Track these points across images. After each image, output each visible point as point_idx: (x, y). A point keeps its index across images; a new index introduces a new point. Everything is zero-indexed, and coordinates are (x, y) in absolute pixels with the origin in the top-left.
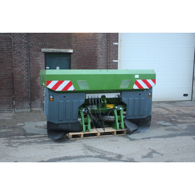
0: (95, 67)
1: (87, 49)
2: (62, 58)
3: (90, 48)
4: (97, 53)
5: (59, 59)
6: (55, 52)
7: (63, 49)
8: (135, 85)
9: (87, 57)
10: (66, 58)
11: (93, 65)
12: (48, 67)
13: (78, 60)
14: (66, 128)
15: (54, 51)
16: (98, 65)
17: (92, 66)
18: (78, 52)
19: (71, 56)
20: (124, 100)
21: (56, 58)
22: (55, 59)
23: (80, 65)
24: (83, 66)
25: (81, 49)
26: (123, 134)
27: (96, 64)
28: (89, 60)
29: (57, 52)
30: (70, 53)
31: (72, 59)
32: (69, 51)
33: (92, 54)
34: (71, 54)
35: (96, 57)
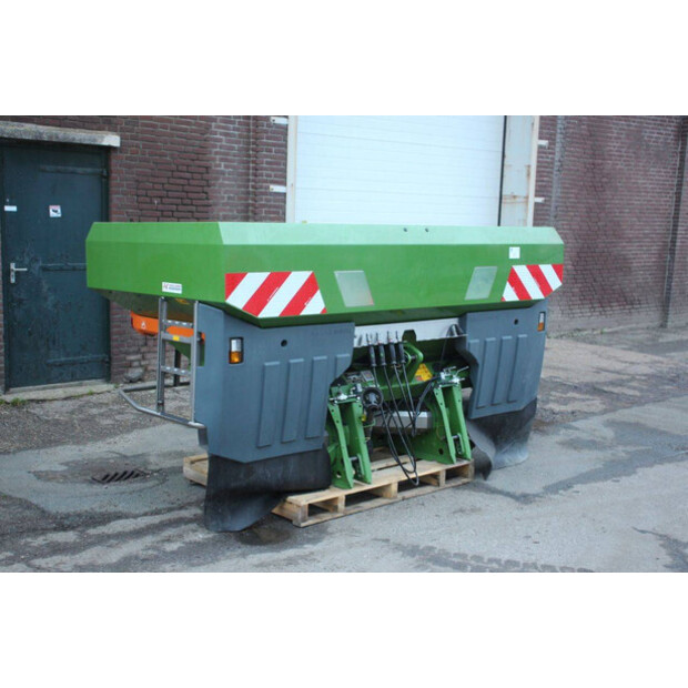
0: (205, 209)
1: (172, 136)
2: (71, 169)
3: (185, 130)
4: (210, 153)
5: (59, 172)
6: (45, 138)
7: (79, 127)
8: (508, 286)
9: (174, 167)
10: (89, 170)
12: (11, 204)
13: (137, 181)
14: (279, 475)
15: (41, 134)
16: (216, 205)
17: (192, 205)
18: (137, 146)
19: (113, 161)
20: (473, 344)
21: (48, 168)
22: (44, 171)
23: (148, 200)
24: (160, 207)
25: (152, 133)
26: (465, 480)
27: (207, 199)
28: (182, 182)
29: (54, 140)
30: (109, 149)
31: (113, 175)
32: (103, 138)
33: (195, 157)
34: (113, 155)
35: (207, 168)
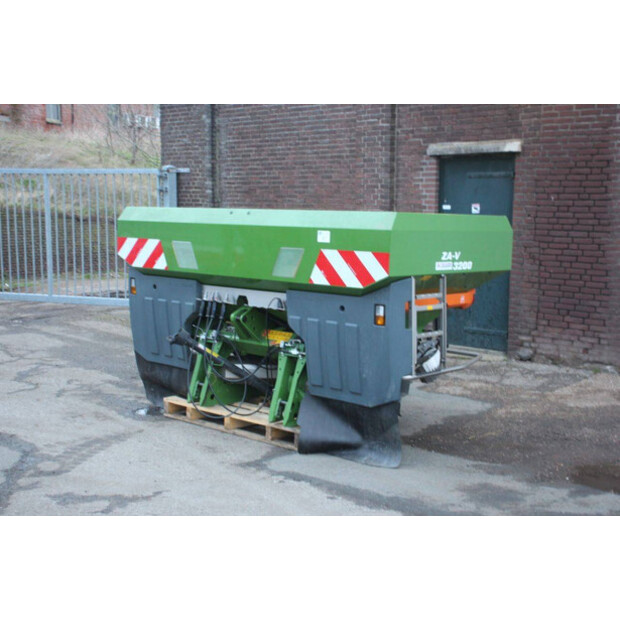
0: (604, 203)
1: (573, 133)
2: (489, 173)
3: (586, 127)
4: (613, 145)
5: (480, 177)
6: (463, 152)
7: (492, 139)
8: (316, 268)
9: (572, 163)
10: (503, 173)
11: (597, 197)
12: (447, 204)
13: (536, 180)
15: (460, 149)
16: (615, 198)
17: (589, 199)
18: (539, 149)
19: (517, 164)
21: (473, 174)
22: (470, 177)
23: (545, 196)
24: (557, 203)
25: (552, 134)
27: (606, 192)
28: (578, 177)
29: (469, 152)
30: (512, 155)
31: (516, 176)
32: (505, 145)
33: (594, 151)
34: (517, 158)
35: (608, 161)
